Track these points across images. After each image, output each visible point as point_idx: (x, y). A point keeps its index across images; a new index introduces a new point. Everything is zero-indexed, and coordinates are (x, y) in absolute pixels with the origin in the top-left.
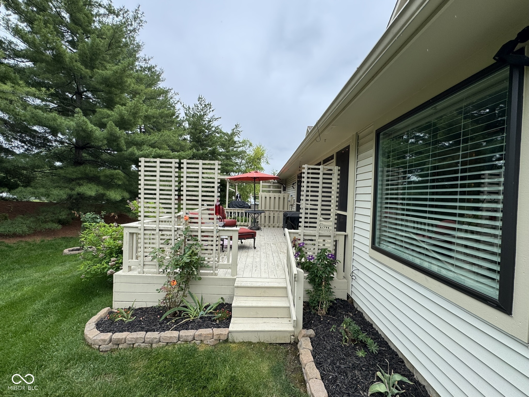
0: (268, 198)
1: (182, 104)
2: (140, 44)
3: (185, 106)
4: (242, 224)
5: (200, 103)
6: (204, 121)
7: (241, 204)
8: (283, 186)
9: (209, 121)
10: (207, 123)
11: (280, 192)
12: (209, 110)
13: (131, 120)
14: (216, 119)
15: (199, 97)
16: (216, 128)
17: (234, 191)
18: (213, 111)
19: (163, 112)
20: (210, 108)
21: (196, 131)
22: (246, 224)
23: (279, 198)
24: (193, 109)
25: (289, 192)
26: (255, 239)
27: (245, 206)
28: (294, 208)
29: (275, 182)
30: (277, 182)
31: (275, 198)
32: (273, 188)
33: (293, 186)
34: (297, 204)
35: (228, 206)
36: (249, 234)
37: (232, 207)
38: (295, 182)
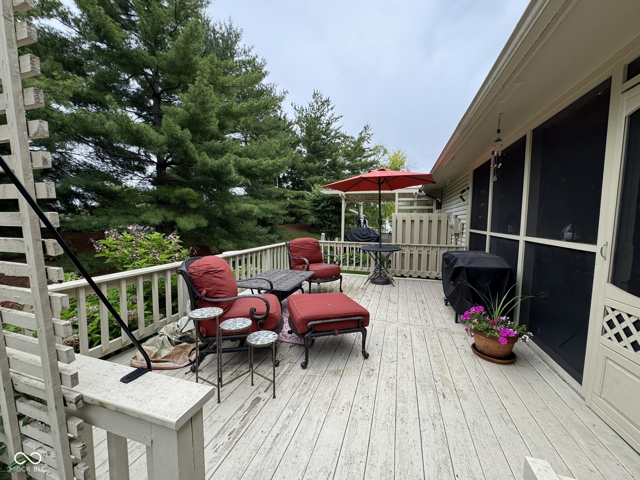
0: (408, 223)
1: (294, 106)
2: (238, 31)
3: (297, 107)
5: (316, 102)
6: (321, 124)
7: (364, 233)
8: (437, 201)
9: (328, 124)
10: (325, 126)
11: (431, 211)
12: (326, 109)
13: (199, 114)
14: (336, 119)
15: (314, 93)
16: (336, 131)
17: (357, 213)
18: (332, 109)
19: (252, 105)
20: (328, 105)
21: (310, 138)
22: (365, 269)
23: (430, 221)
24: (306, 110)
25: (449, 211)
26: (366, 330)
27: (370, 236)
28: (464, 240)
29: (421, 194)
30: (425, 194)
31: (421, 221)
32: (417, 205)
33: (461, 196)
34: (471, 233)
35: (345, 237)
36: (348, 319)
37: (351, 238)
38: (467, 187)
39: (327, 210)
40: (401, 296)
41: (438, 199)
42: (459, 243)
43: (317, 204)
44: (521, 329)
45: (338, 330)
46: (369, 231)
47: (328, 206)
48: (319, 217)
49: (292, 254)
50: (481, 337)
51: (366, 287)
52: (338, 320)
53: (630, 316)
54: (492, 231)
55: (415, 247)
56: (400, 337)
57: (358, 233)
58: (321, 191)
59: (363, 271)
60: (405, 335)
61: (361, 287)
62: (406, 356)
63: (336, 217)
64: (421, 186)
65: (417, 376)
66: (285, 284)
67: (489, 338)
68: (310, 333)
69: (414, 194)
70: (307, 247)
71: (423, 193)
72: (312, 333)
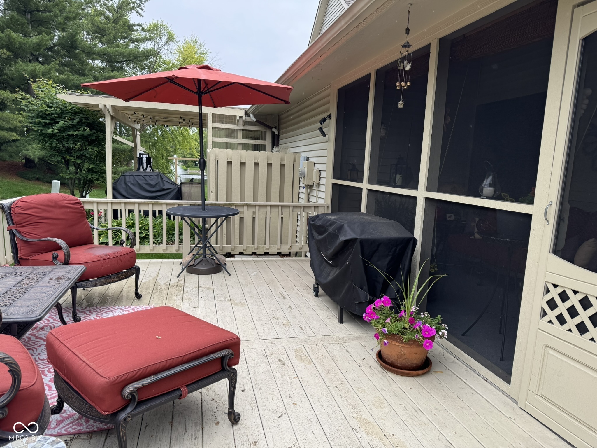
0: (236, 166)
4: (160, 249)
7: (153, 183)
8: (273, 133)
17: (131, 144)
22: (173, 249)
23: (270, 165)
25: (293, 150)
26: (235, 372)
27: (165, 187)
28: (321, 195)
29: (248, 119)
30: (255, 120)
31: (256, 164)
32: (243, 138)
33: (321, 128)
34: (334, 184)
35: (114, 189)
36: (205, 359)
37: (126, 191)
38: (328, 114)
39: (72, 135)
40: (246, 290)
41: (273, 130)
42: (313, 199)
43: (47, 122)
44: (436, 322)
45: (187, 386)
46: (162, 178)
47: (73, 127)
48: (53, 149)
49: (21, 229)
50: (394, 343)
51: (182, 282)
52: (186, 366)
53: (575, 292)
54: (370, 182)
55: (257, 208)
56: (273, 366)
57: (140, 182)
58: (58, 96)
59: (168, 252)
60: (279, 360)
61: (172, 283)
62: (296, 400)
63: (91, 150)
64: (248, 107)
65: (327, 431)
66: (28, 303)
67: (406, 343)
68: (129, 410)
69: (238, 118)
70: (57, 213)
71: (252, 118)
72: (135, 408)
